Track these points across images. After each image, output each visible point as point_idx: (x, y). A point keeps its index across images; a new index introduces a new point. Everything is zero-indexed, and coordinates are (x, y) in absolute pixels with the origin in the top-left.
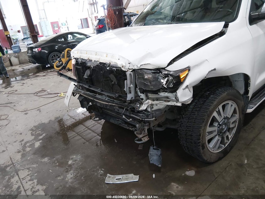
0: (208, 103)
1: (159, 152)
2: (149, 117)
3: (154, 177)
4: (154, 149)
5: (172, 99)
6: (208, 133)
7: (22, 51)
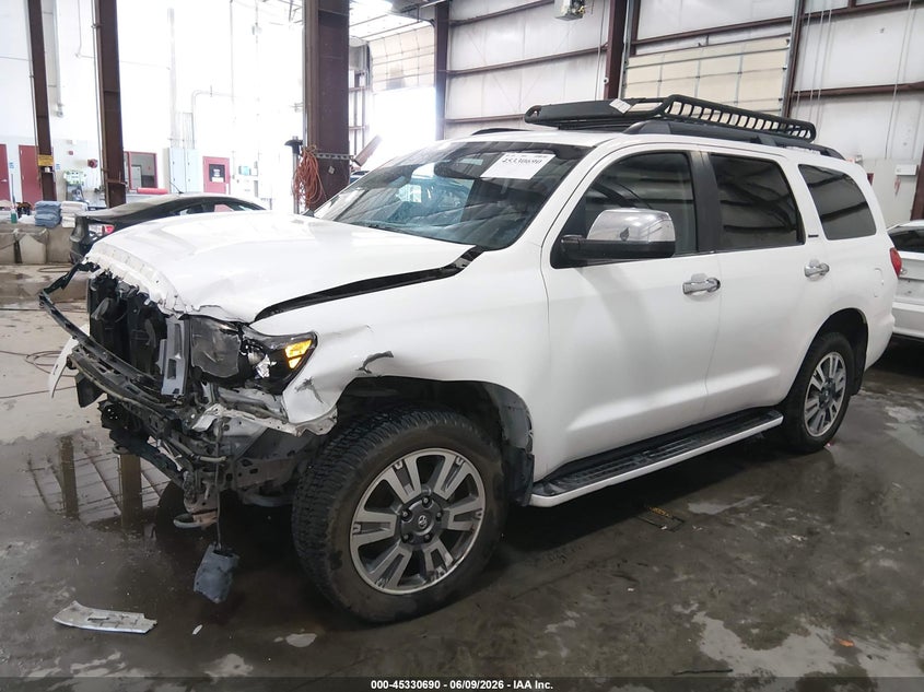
0: (368, 441)
1: (225, 563)
2: (213, 454)
3: (195, 633)
4: (215, 552)
5: (273, 413)
6: (359, 526)
7: (65, 225)
